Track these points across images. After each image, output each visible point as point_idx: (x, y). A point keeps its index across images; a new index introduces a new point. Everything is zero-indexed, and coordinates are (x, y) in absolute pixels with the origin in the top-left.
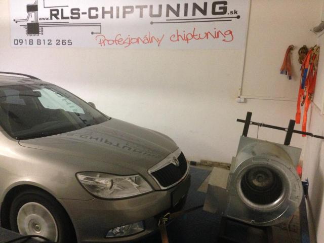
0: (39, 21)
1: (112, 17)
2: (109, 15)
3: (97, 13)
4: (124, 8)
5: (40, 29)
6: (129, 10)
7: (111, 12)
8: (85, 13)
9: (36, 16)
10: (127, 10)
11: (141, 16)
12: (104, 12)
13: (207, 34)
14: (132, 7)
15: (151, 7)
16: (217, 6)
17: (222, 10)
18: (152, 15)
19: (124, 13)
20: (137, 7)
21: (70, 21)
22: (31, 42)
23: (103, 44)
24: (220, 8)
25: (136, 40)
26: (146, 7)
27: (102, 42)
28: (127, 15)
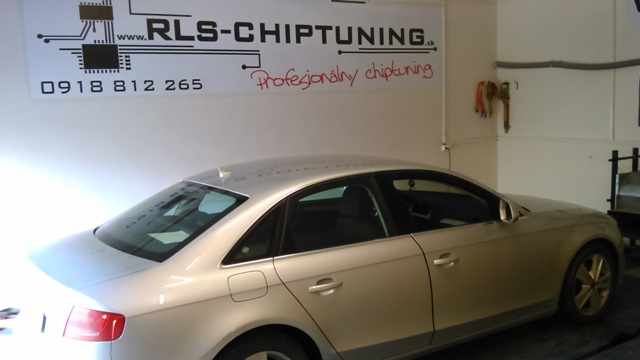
0: (118, 42)
1: (278, 41)
2: (273, 37)
3: (251, 32)
4: (298, 27)
5: (122, 58)
6: (306, 31)
7: (276, 33)
8: (229, 32)
9: (109, 31)
10: (302, 31)
11: (324, 41)
12: (264, 33)
13: (407, 69)
14: (309, 27)
15: (338, 28)
16: (415, 34)
17: (419, 40)
18: (339, 41)
19: (299, 35)
20: (318, 27)
21: (197, 44)
22: (97, 87)
23: (264, 86)
24: (418, 37)
25: (319, 78)
26: (330, 28)
27: (263, 81)
28: (302, 39)
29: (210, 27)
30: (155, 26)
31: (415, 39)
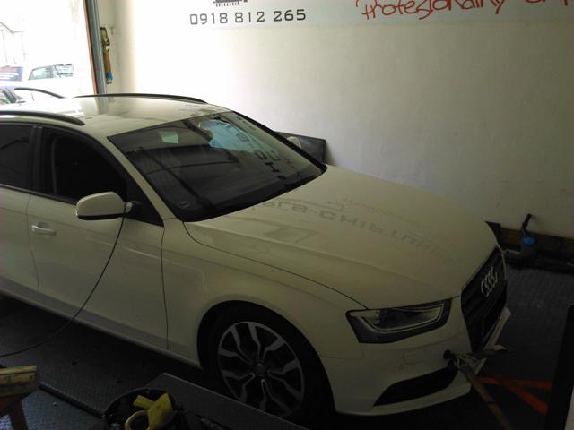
22: (224, 18)
23: (371, 15)
25: (445, 3)
27: (369, 9)
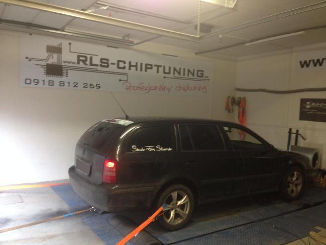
0: (63, 64)
1: (137, 70)
2: (134, 68)
3: (125, 65)
4: (146, 65)
5: (65, 71)
6: (150, 67)
7: (136, 66)
8: (114, 64)
9: (59, 59)
10: (148, 66)
11: (158, 72)
12: (130, 66)
13: (195, 88)
14: (151, 65)
15: (164, 67)
16: (199, 73)
17: (201, 75)
18: (164, 72)
19: (146, 68)
20: (155, 66)
21: (99, 68)
22: (51, 83)
23: (129, 89)
24: (201, 74)
25: (154, 88)
26: (161, 66)
27: (128, 87)
28: (148, 70)
29: (106, 61)
30: (81, 58)
31: (199, 75)
